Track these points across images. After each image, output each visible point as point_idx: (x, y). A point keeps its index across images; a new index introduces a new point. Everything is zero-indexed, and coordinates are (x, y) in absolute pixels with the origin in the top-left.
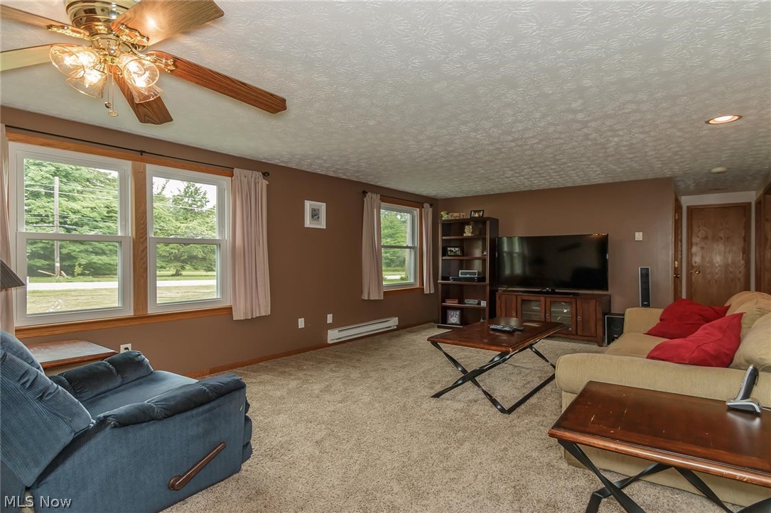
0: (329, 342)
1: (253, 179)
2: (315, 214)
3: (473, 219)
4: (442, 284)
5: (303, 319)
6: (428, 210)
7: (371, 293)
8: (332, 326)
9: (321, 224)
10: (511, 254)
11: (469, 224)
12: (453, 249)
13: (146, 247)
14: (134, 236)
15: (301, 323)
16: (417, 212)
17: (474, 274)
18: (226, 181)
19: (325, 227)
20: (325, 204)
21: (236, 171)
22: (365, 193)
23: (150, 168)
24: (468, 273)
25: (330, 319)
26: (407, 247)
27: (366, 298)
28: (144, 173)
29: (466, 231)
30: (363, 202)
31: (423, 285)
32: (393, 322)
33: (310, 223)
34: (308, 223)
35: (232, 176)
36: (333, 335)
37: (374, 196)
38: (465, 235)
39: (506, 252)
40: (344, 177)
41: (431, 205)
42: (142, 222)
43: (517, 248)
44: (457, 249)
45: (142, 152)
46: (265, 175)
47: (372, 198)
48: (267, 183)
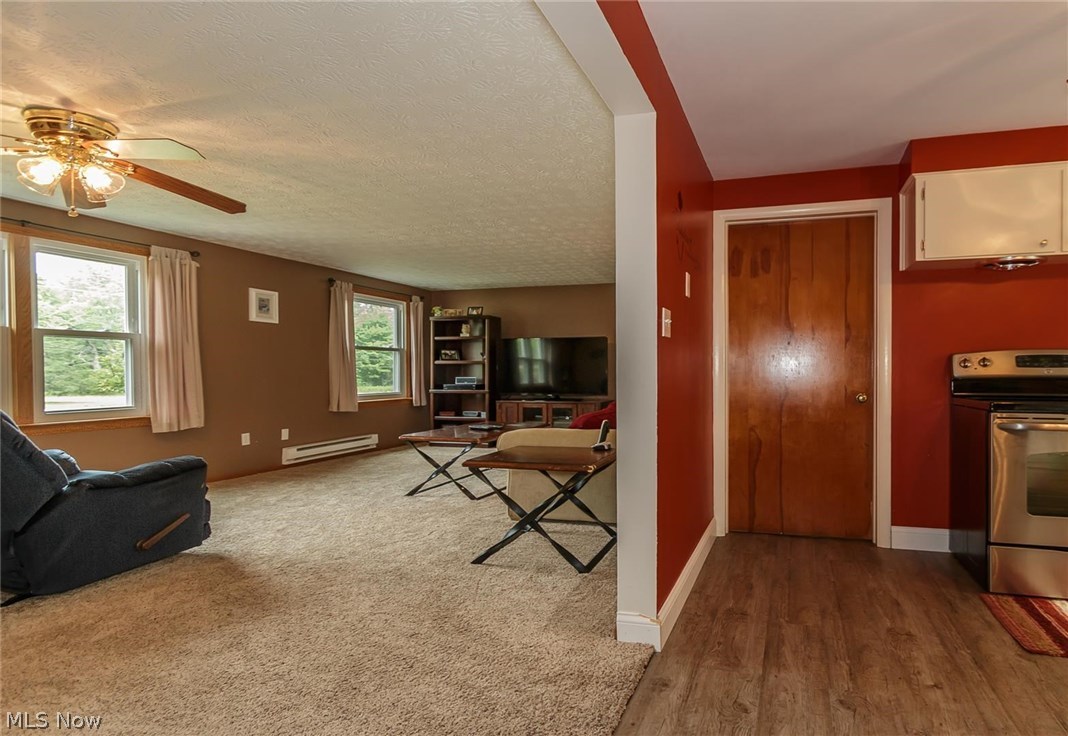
0: (284, 463)
1: (178, 260)
2: (263, 306)
3: (471, 317)
4: (435, 394)
5: (248, 434)
6: (418, 304)
7: (341, 403)
8: (289, 444)
9: (271, 318)
10: (530, 362)
11: (466, 322)
12: (448, 352)
13: (31, 341)
14: (14, 327)
15: (246, 439)
16: (403, 306)
17: (473, 381)
18: (139, 261)
19: (277, 322)
20: (277, 294)
21: (154, 249)
22: (331, 282)
23: (34, 242)
24: (466, 380)
25: (285, 434)
26: (391, 349)
27: (335, 410)
28: (27, 248)
29: (463, 330)
30: (330, 292)
31: (412, 396)
32: (373, 440)
33: (257, 316)
34: (254, 316)
35: (148, 255)
36: (290, 455)
37: (344, 285)
38: (461, 335)
39: (523, 359)
40: (304, 261)
41: (422, 299)
42: (24, 310)
43: (538, 354)
44: (453, 352)
45: (23, 223)
46: (194, 255)
47: (341, 287)
48: (198, 265)
